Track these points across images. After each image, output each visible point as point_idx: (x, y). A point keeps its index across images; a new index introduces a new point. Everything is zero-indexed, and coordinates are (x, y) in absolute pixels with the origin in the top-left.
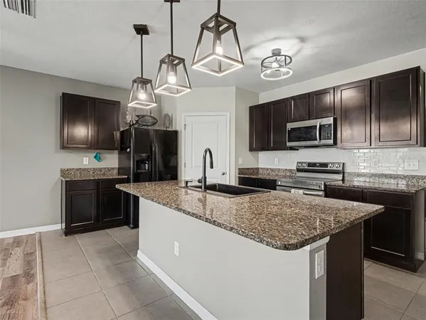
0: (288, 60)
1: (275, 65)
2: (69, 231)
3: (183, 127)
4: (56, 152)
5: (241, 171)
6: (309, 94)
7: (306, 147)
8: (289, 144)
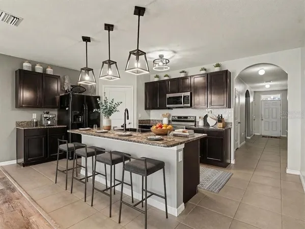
0: (167, 61)
1: (161, 64)
2: (26, 164)
3: (103, 94)
4: (13, 110)
5: (140, 122)
6: (178, 78)
7: (177, 108)
8: (167, 106)
